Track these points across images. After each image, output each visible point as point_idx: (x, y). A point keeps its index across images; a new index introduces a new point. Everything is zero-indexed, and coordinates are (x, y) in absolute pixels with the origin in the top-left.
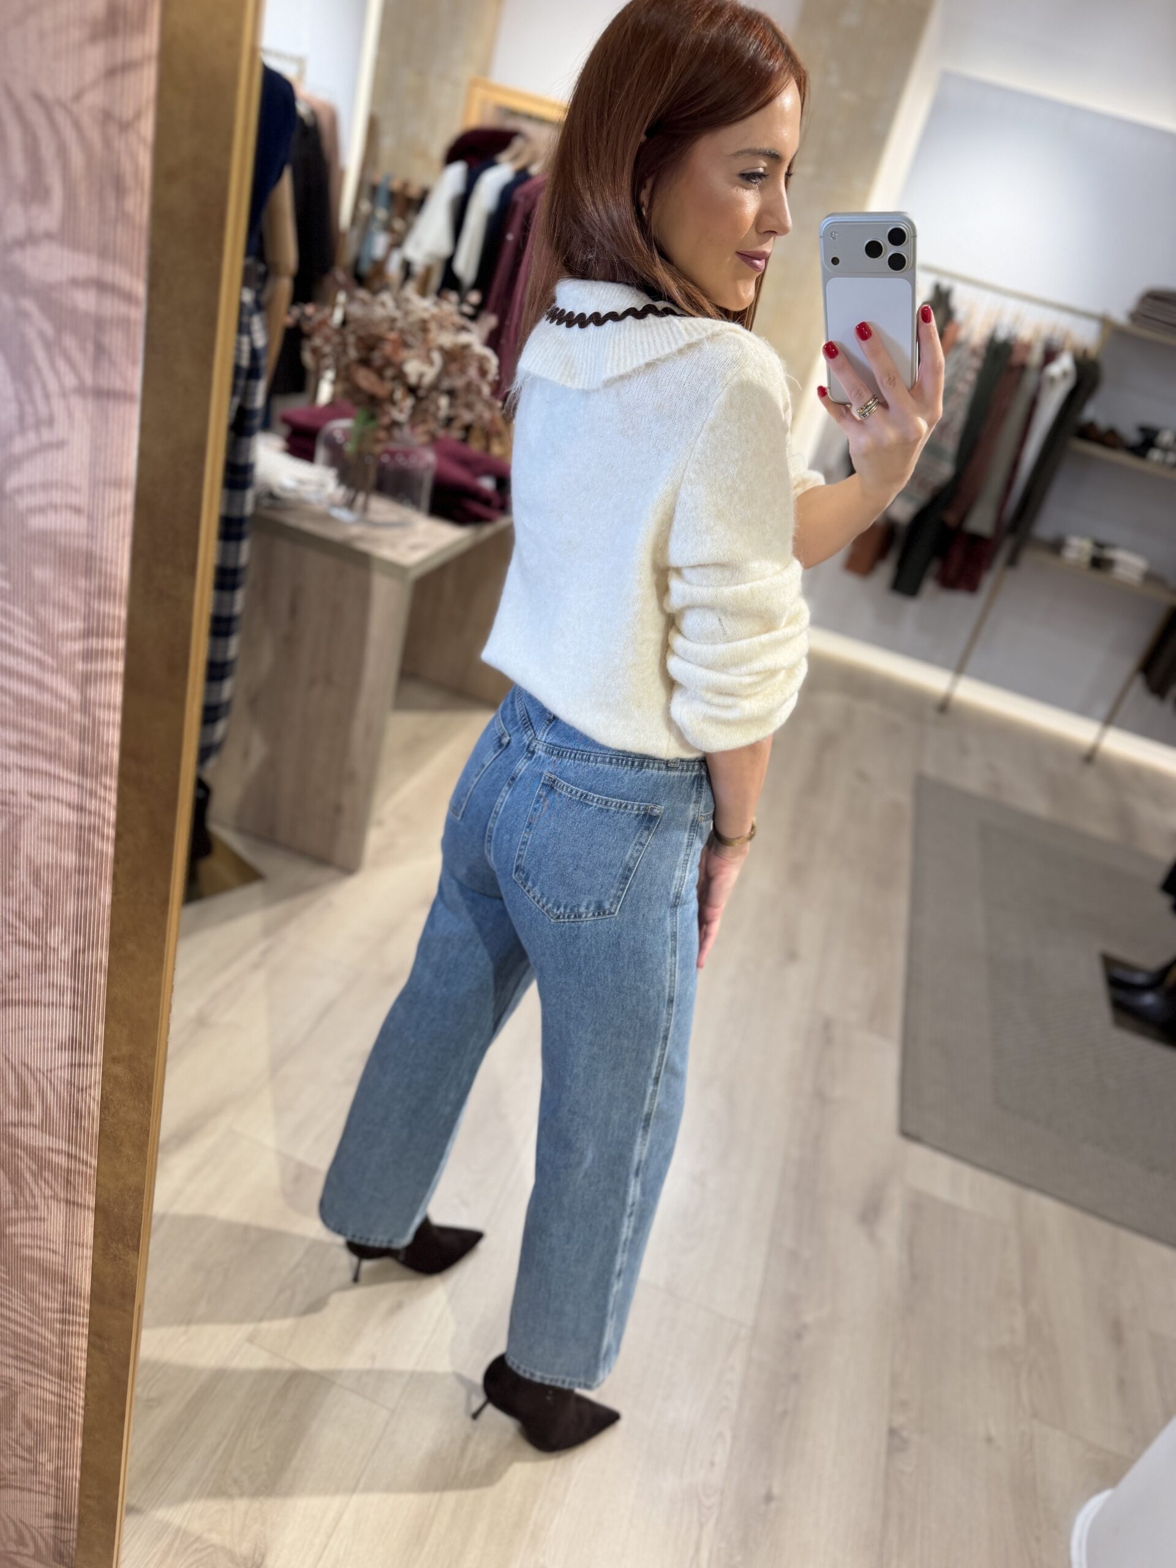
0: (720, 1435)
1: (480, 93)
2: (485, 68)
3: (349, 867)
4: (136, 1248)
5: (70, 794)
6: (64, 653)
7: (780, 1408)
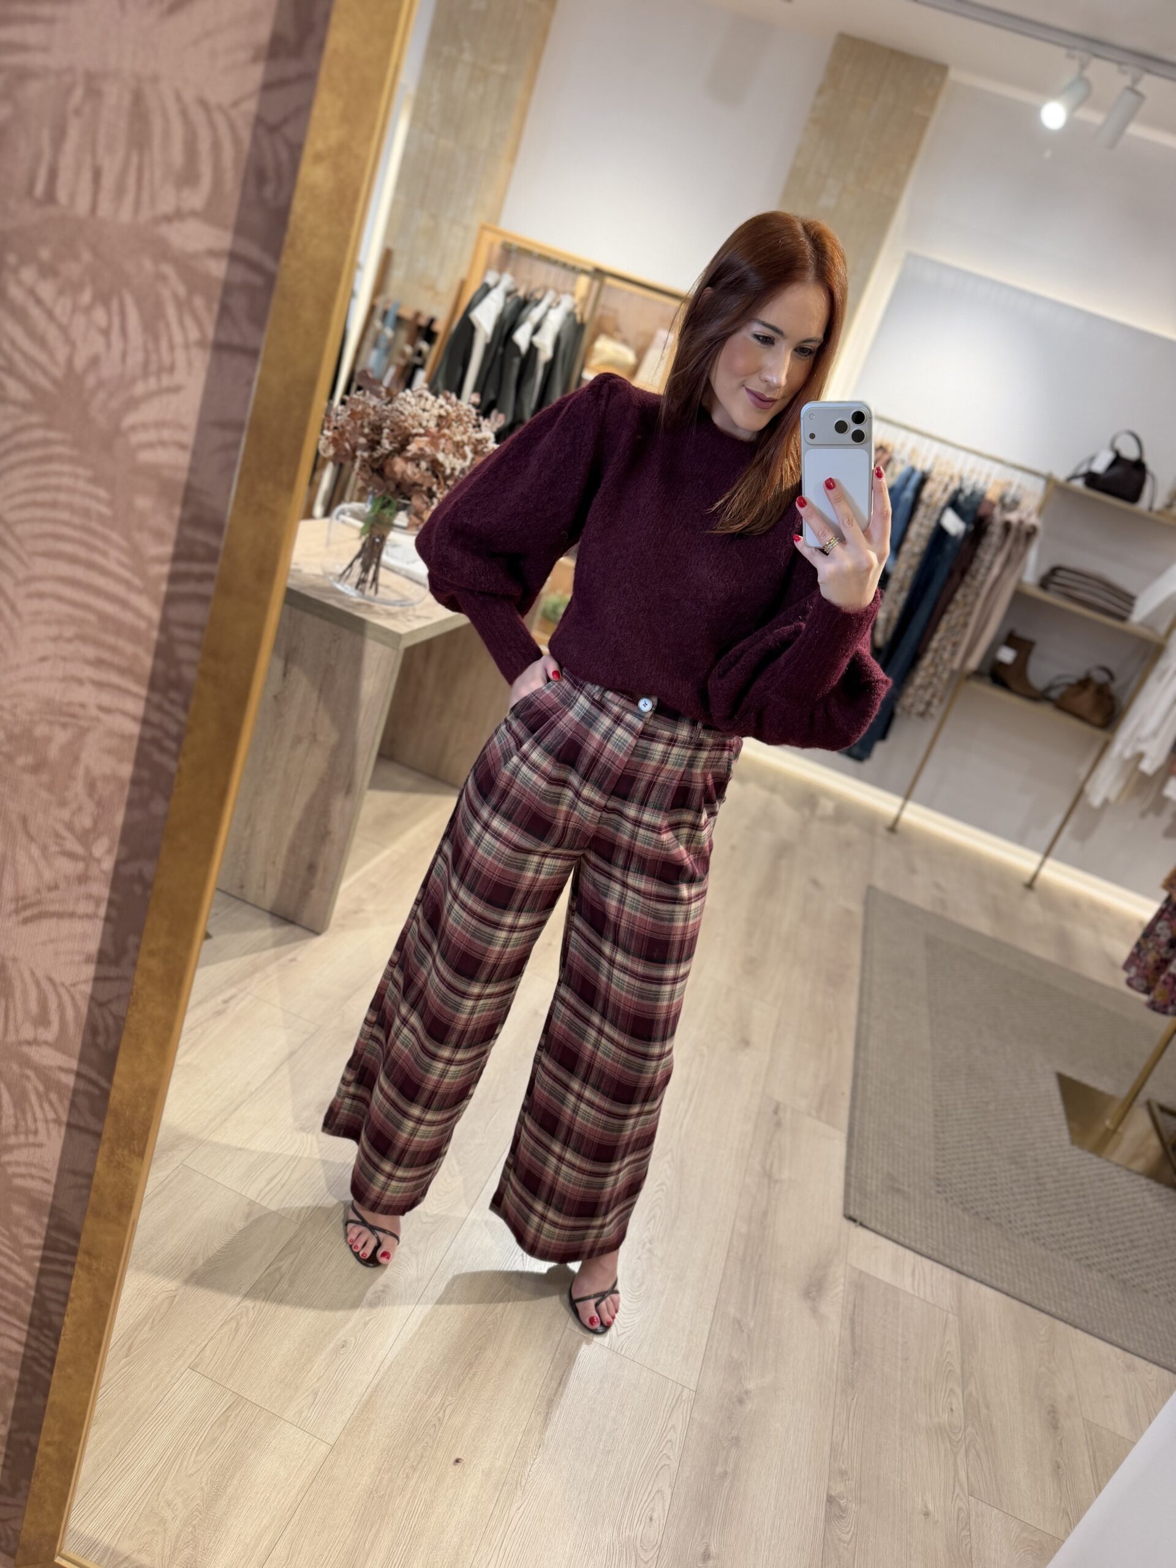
0: (659, 1491)
1: (488, 236)
2: (495, 216)
3: (315, 930)
4: (141, 1154)
5: (138, 708)
6: (151, 575)
7: (719, 1469)
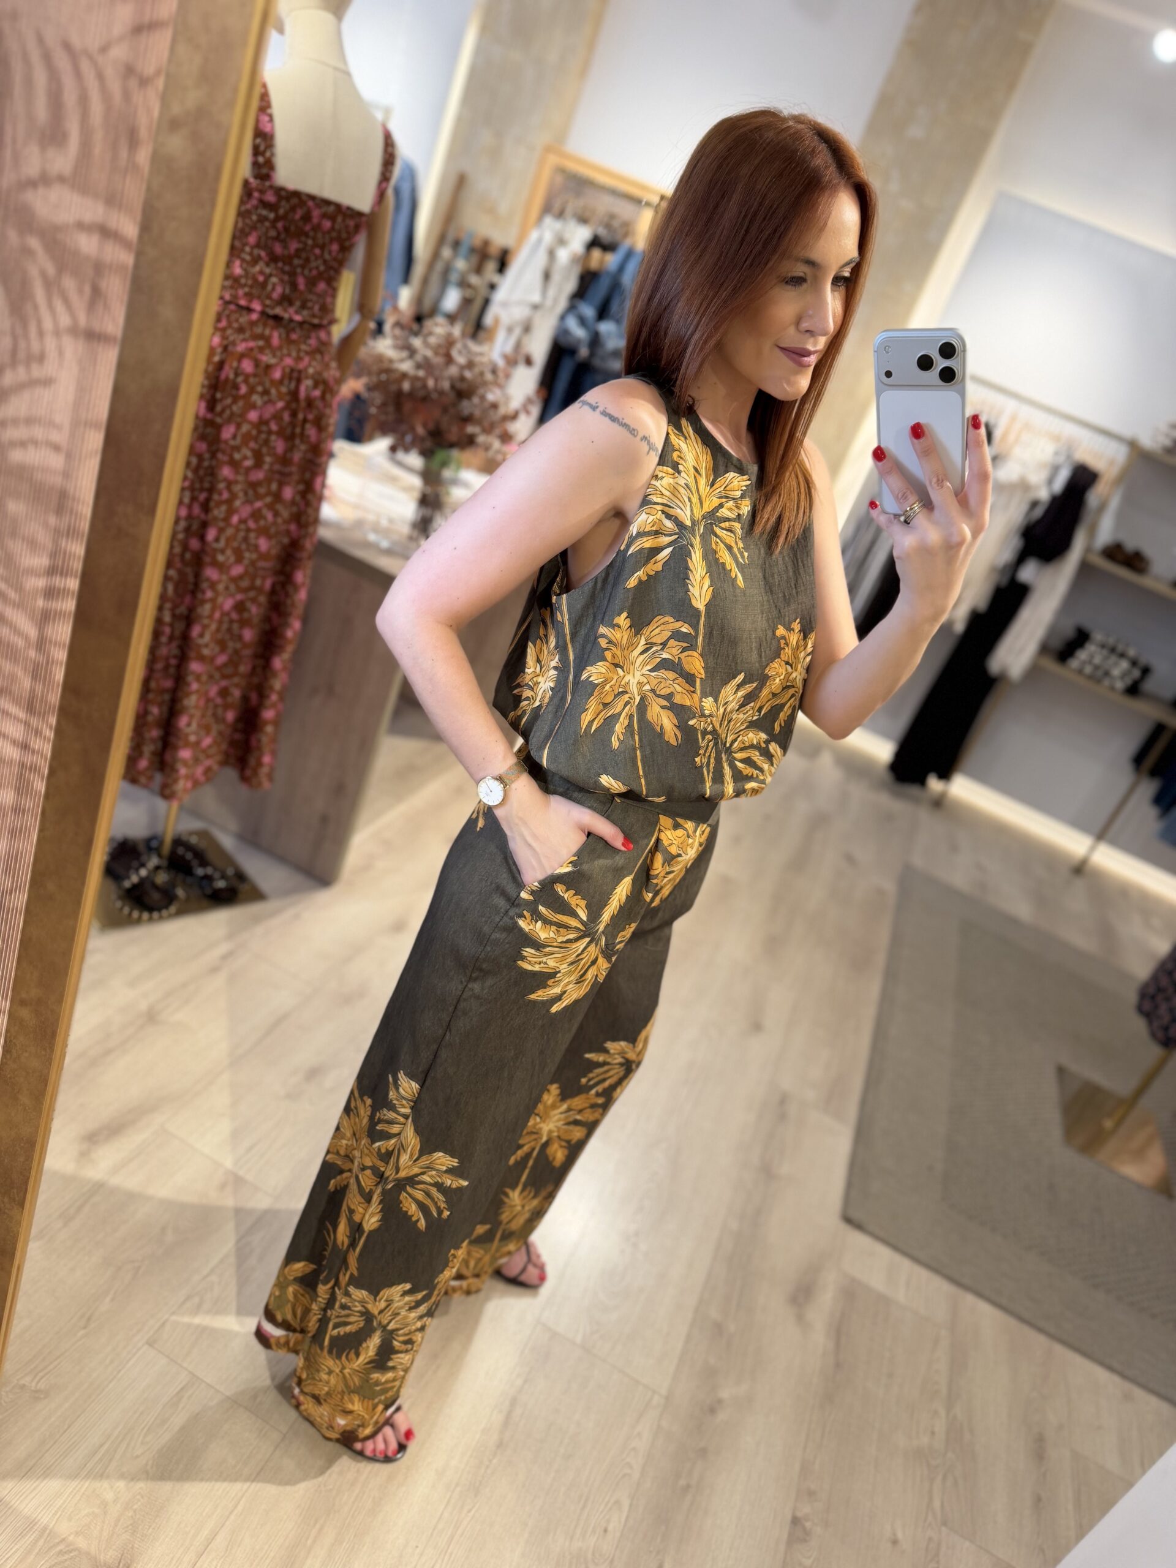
0: (617, 1502)
1: (551, 159)
2: (562, 136)
3: (324, 882)
4: (22, 1204)
5: (16, 731)
6: (28, 588)
7: (682, 1482)
